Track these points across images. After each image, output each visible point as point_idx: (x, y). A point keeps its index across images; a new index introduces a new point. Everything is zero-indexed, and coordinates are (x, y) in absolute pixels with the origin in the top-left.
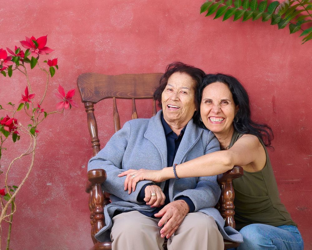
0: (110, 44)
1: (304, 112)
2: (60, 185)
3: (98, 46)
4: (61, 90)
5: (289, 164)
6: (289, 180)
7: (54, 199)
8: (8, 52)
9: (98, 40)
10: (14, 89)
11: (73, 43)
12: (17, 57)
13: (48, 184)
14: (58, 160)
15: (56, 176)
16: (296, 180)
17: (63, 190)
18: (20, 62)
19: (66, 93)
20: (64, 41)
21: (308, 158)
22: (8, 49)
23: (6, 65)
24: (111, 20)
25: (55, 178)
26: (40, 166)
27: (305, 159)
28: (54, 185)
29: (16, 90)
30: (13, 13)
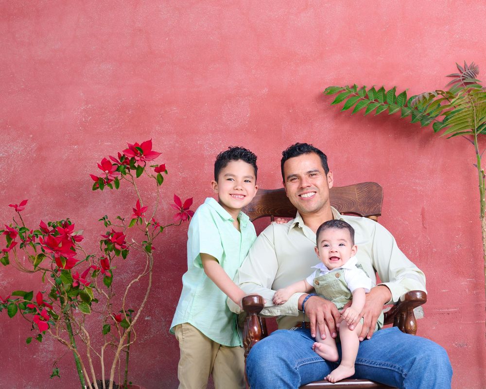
0: (222, 146)
1: (460, 226)
2: (161, 319)
3: (208, 149)
4: (177, 199)
5: (444, 291)
6: (444, 310)
7: (154, 337)
8: (111, 161)
9: (208, 141)
10: (105, 202)
11: (177, 145)
12: (123, 167)
13: (146, 319)
14: (158, 288)
15: (156, 308)
16: (452, 310)
17: (166, 325)
18: (127, 171)
19: (183, 202)
20: (165, 143)
21: (466, 283)
22: (111, 157)
23: (112, 176)
24: (224, 117)
25: (155, 311)
26: (136, 296)
27: (463, 283)
28: (154, 319)
29: (107, 203)
30: (103, 110)
